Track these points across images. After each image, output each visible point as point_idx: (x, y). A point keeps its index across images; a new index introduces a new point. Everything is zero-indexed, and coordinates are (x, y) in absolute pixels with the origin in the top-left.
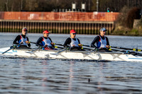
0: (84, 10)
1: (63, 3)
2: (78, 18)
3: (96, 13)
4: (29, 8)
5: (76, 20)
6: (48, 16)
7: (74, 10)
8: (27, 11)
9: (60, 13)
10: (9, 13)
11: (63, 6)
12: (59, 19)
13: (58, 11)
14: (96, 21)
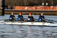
0: (47, 6)
1: (39, 3)
2: (45, 9)
3: (52, 7)
4: (25, 5)
5: (44, 9)
6: (33, 8)
7: (43, 6)
8: (24, 6)
9: (37, 7)
10: (17, 7)
11: (39, 4)
12: (37, 9)
13: (37, 6)
14: (52, 10)
